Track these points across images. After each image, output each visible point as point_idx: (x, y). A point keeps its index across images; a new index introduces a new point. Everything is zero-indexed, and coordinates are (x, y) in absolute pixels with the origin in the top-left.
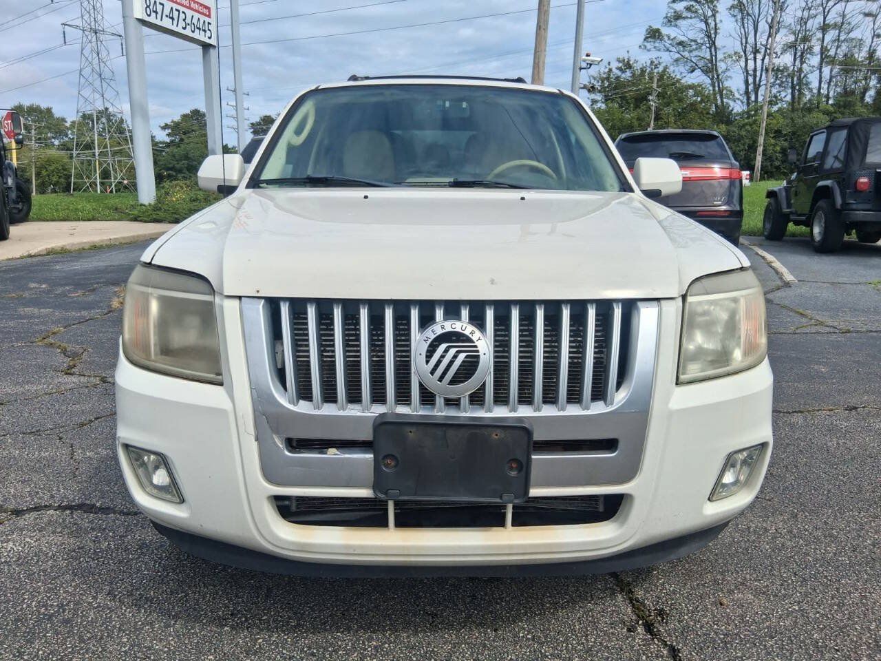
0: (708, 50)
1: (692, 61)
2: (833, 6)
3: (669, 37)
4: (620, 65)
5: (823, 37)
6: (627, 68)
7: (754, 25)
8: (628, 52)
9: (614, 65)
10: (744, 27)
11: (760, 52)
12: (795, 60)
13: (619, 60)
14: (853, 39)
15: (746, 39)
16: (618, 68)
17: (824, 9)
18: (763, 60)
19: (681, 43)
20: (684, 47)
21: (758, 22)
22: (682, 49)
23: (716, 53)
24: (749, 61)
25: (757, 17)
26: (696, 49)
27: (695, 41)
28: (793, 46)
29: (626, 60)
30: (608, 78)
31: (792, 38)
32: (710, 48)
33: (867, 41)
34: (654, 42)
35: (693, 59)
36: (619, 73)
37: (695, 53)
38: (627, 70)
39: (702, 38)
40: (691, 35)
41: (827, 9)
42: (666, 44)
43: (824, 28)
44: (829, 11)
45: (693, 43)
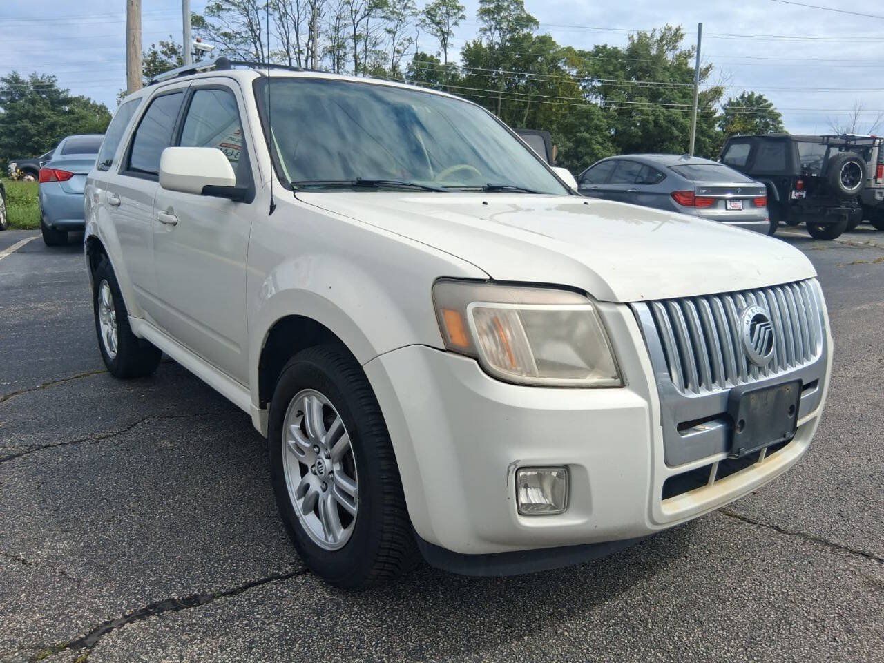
0: (253, 44)
1: (239, 54)
2: (361, 19)
3: (213, 27)
4: (165, 49)
5: (356, 47)
6: (172, 53)
7: (295, 25)
8: (171, 36)
9: (159, 48)
10: (284, 27)
11: (303, 54)
12: (334, 65)
13: (162, 44)
14: (379, 52)
15: (287, 38)
16: (162, 53)
17: (354, 21)
18: (306, 61)
19: (225, 35)
20: (229, 38)
21: (298, 24)
22: (228, 41)
23: (262, 49)
24: (292, 61)
25: (296, 19)
26: (241, 43)
27: (240, 34)
28: (331, 51)
29: (171, 45)
30: (153, 62)
31: (329, 44)
32: (255, 43)
33: (390, 54)
34: (198, 29)
35: (240, 52)
36: (164, 58)
37: (242, 46)
38: (173, 56)
39: (246, 32)
40: (236, 27)
41: (356, 21)
42: (211, 33)
43: (356, 38)
44: (358, 23)
45: (238, 36)
